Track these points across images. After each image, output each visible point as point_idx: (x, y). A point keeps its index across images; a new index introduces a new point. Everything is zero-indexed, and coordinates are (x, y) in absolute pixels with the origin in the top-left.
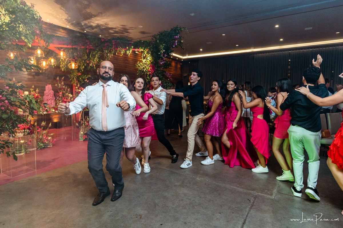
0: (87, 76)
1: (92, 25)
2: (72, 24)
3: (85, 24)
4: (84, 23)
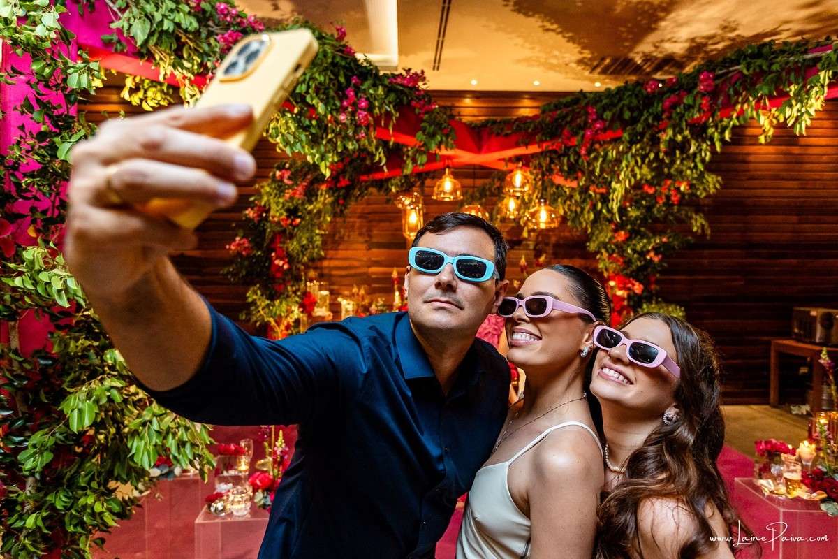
0: (649, 243)
1: (670, 51)
2: (604, 72)
3: (648, 58)
4: (641, 55)
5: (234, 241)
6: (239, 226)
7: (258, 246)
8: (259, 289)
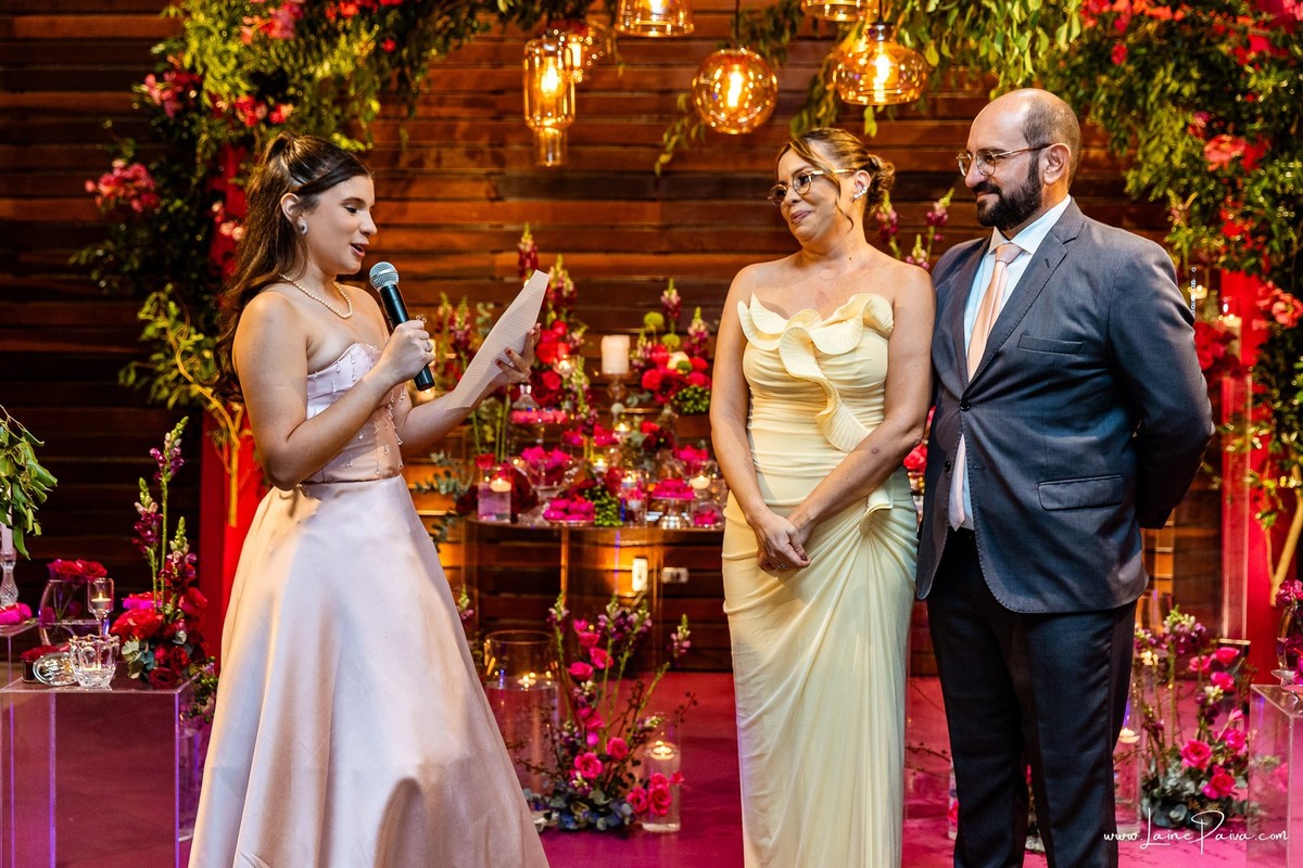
5: (111, 169)
6: (121, 130)
7: (178, 186)
8: (171, 297)
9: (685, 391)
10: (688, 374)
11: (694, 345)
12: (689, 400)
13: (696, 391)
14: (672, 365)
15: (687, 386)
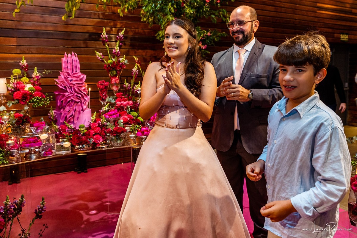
9: (33, 99)
10: (33, 92)
11: (35, 81)
12: (35, 102)
13: (38, 99)
14: (26, 89)
15: (34, 97)
